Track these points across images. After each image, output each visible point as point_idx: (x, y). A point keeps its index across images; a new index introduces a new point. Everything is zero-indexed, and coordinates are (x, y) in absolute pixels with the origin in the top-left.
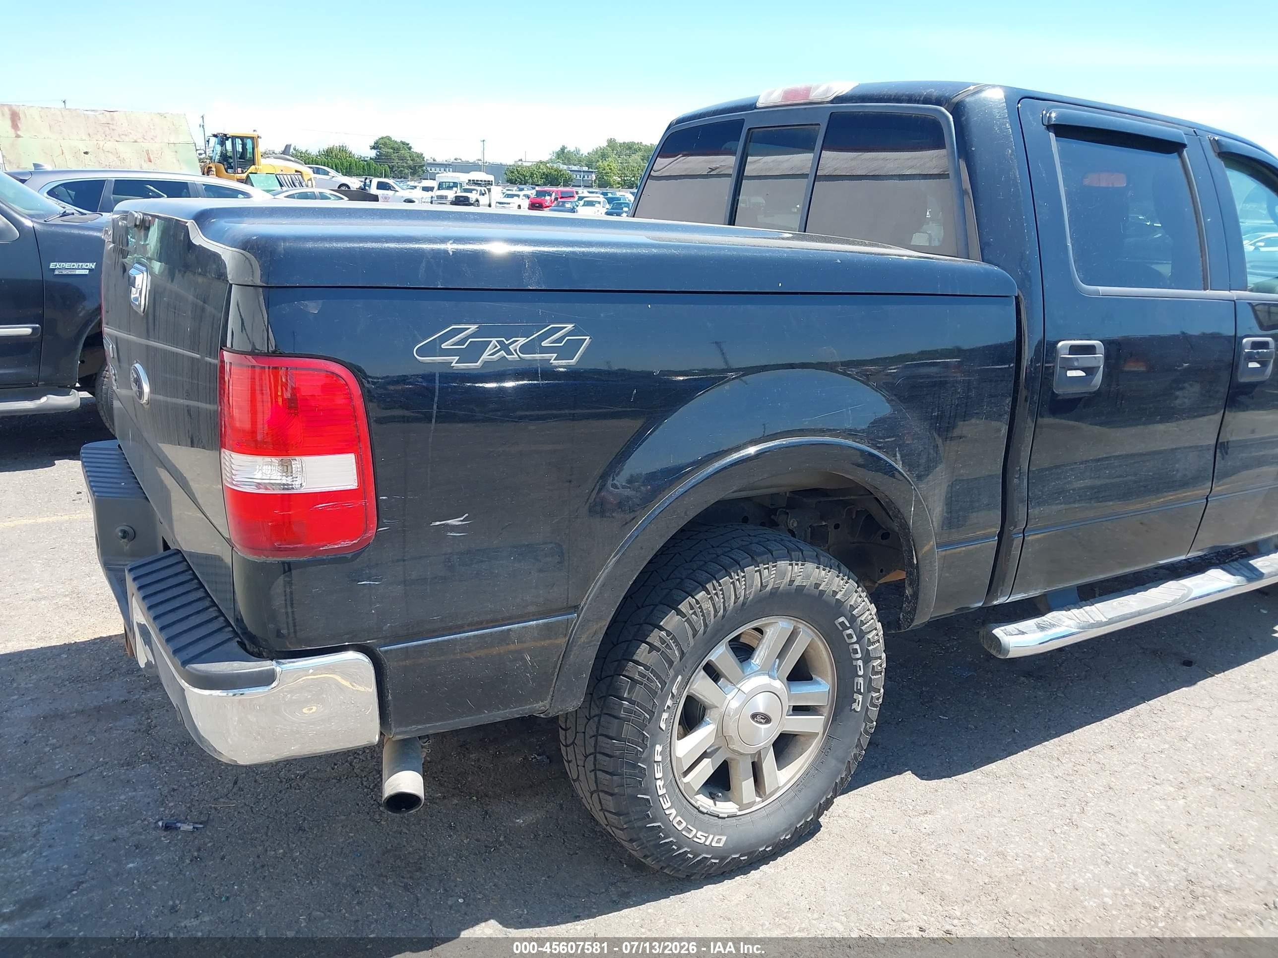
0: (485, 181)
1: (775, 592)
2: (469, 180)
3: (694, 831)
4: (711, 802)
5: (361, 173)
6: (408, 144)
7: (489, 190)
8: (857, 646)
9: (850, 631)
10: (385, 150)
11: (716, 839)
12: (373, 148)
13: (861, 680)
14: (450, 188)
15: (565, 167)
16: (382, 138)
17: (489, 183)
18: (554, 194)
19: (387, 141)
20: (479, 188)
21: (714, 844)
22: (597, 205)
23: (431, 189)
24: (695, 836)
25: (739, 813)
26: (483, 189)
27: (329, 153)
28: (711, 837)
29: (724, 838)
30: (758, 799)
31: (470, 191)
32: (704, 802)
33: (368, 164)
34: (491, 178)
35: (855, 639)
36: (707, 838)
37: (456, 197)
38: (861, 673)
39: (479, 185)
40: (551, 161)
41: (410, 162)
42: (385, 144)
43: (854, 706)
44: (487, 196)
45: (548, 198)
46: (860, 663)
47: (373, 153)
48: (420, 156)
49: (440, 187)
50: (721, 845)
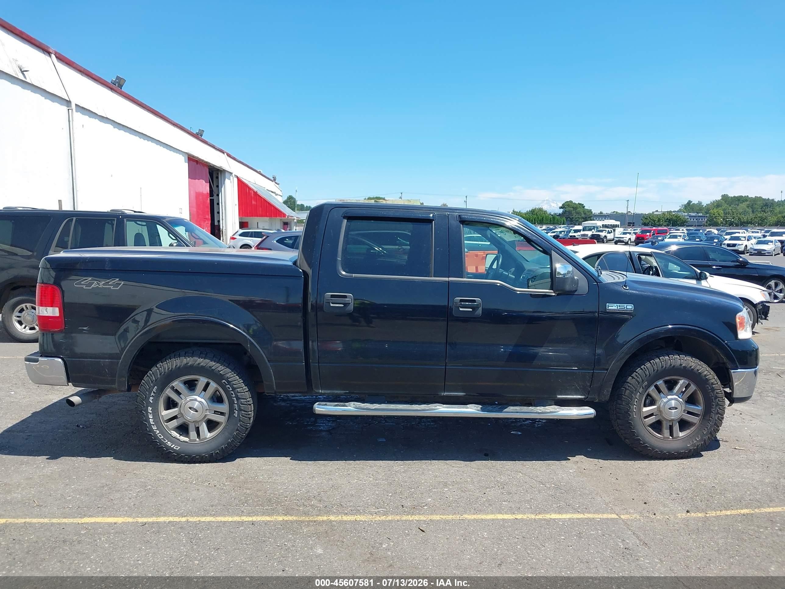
0: (611, 225)
1: (192, 366)
2: (603, 225)
3: (167, 441)
4: (179, 435)
5: (549, 223)
6: (583, 205)
7: (614, 230)
8: (232, 392)
9: (228, 386)
10: (567, 209)
11: (176, 447)
12: (561, 208)
13: (236, 405)
14: (590, 230)
15: (686, 214)
16: (567, 202)
17: (617, 226)
18: (652, 231)
19: (570, 204)
20: (607, 229)
21: (174, 448)
22: (678, 238)
23: (579, 231)
24: (167, 442)
25: (189, 442)
26: (610, 230)
27: (533, 212)
28: (174, 445)
29: (179, 448)
30: (197, 440)
31: (602, 231)
32: (175, 434)
33: (554, 218)
34: (618, 223)
35: (231, 389)
36: (172, 445)
37: (592, 235)
38: (236, 402)
39: (608, 227)
40: (680, 211)
41: (583, 215)
42: (568, 205)
43: (235, 415)
44: (612, 234)
45: (648, 234)
46: (235, 399)
47: (561, 211)
48: (590, 211)
49: (584, 230)
50: (177, 449)
